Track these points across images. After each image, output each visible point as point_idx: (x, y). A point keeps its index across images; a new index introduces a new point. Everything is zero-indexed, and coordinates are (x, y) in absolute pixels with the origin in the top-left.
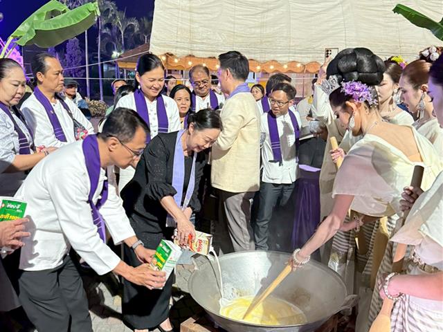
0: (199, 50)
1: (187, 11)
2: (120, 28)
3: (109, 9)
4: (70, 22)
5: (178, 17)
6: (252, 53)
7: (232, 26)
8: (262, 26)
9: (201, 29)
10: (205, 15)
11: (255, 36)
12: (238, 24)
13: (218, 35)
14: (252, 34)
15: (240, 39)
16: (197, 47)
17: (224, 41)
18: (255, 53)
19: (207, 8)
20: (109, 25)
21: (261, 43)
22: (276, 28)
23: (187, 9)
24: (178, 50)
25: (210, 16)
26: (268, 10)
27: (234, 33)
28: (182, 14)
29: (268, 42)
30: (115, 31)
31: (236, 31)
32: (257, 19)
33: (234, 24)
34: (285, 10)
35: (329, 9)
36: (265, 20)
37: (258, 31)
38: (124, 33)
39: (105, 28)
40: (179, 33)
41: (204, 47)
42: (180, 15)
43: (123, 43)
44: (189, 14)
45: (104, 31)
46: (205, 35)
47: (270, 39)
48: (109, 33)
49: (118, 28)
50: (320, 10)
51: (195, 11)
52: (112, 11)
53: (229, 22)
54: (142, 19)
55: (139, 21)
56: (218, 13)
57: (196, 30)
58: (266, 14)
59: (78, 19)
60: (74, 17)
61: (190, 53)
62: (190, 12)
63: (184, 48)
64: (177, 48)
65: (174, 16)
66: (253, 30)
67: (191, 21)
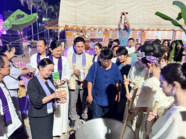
0: (79, 24)
1: (74, 8)
2: (46, 10)
3: (41, 2)
4: (26, 21)
5: (70, 10)
6: (100, 25)
7: (92, 13)
8: (104, 13)
9: (79, 15)
10: (81, 9)
11: (101, 18)
12: (94, 13)
13: (86, 17)
14: (101, 17)
15: (96, 19)
16: (78, 22)
17: (89, 20)
18: (102, 25)
19: (82, 6)
20: (41, 8)
21: (104, 21)
22: (110, 14)
23: (74, 7)
24: (70, 24)
25: (83, 9)
26: (107, 7)
27: (93, 16)
28: (72, 9)
29: (107, 20)
30: (44, 11)
31: (94, 16)
32: (103, 10)
33: (93, 12)
34: (114, 7)
35: (132, 6)
36: (106, 11)
37: (103, 16)
38: (47, 11)
39: (39, 9)
40: (70, 17)
41: (81, 22)
42: (71, 9)
43: (47, 15)
44: (74, 9)
45: (39, 11)
46: (81, 18)
47: (108, 19)
48: (41, 11)
49: (45, 9)
50: (128, 6)
51: (77, 7)
52: (42, 2)
53: (91, 12)
54: (55, 6)
55: (54, 6)
56: (87, 8)
57: (77, 15)
58: (106, 8)
59: (29, 20)
60: (28, 19)
61: (75, 25)
62: (75, 8)
63: (73, 23)
64: (70, 23)
65: (69, 10)
66: (101, 15)
67: (76, 12)
